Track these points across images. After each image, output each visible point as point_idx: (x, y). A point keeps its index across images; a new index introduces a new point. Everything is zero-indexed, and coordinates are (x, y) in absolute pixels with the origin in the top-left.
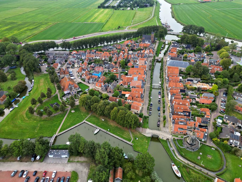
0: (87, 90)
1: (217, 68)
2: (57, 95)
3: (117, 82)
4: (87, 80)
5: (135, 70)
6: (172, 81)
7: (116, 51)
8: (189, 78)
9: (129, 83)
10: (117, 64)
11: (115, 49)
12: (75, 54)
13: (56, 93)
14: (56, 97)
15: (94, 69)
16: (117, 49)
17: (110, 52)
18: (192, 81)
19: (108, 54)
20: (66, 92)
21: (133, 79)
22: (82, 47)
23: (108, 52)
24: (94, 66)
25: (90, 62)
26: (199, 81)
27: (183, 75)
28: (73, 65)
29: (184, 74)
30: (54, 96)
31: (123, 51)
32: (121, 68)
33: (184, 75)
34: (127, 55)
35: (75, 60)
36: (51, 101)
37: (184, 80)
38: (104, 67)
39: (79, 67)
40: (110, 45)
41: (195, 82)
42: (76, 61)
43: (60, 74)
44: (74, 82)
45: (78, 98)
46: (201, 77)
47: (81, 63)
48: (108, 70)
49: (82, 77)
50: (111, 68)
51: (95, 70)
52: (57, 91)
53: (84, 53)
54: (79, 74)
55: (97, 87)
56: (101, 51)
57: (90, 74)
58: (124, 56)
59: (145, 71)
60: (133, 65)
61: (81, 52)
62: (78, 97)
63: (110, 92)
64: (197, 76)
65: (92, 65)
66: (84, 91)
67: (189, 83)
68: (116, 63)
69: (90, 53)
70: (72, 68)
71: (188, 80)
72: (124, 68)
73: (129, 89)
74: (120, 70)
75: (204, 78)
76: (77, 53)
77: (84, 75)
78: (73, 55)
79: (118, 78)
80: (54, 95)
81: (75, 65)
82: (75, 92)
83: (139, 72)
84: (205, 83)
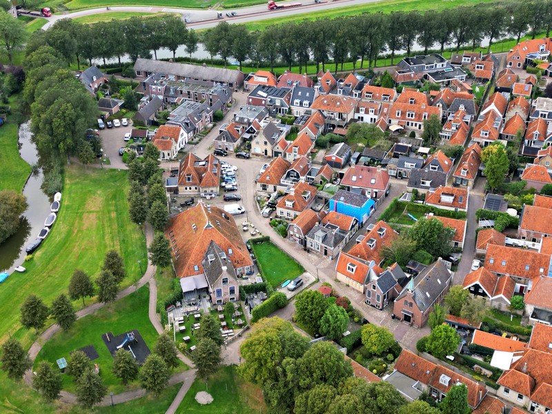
0: (292, 286)
2: (145, 289)
3: (455, 265)
4: (296, 230)
7: (463, 89)
9: (518, 286)
10: (466, 165)
11: (458, 78)
12: (263, 87)
13: (142, 281)
14: (140, 300)
15: (341, 176)
16: (470, 77)
17: (433, 93)
19: (424, 105)
20: (187, 284)
21: (547, 264)
22: (300, 55)
23: (424, 94)
24: (343, 159)
25: (327, 137)
28: (247, 144)
30: (133, 295)
31: (502, 90)
32: (484, 185)
34: (524, 116)
35: (260, 117)
36: (115, 319)
38: (393, 173)
39: (269, 153)
40: (438, 56)
42: (262, 124)
43: (180, 184)
44: (233, 233)
45: (240, 326)
47: (283, 136)
48: (411, 189)
49: (279, 210)
50: (428, 183)
51: (344, 182)
52: (152, 269)
53: (305, 85)
54: (264, 194)
55: (341, 277)
56: (391, 83)
57: (318, 199)
58: (506, 124)
61: (293, 78)
62: (240, 321)
63: (407, 318)
65: (335, 153)
66: (274, 288)
68: (456, 155)
69: (333, 88)
70: (238, 156)
72: (498, 188)
73: (517, 317)
74: (475, 195)
76: (272, 84)
77: (289, 204)
78: (254, 93)
79: (461, 245)
80: (132, 289)
81: (253, 143)
82: (232, 291)
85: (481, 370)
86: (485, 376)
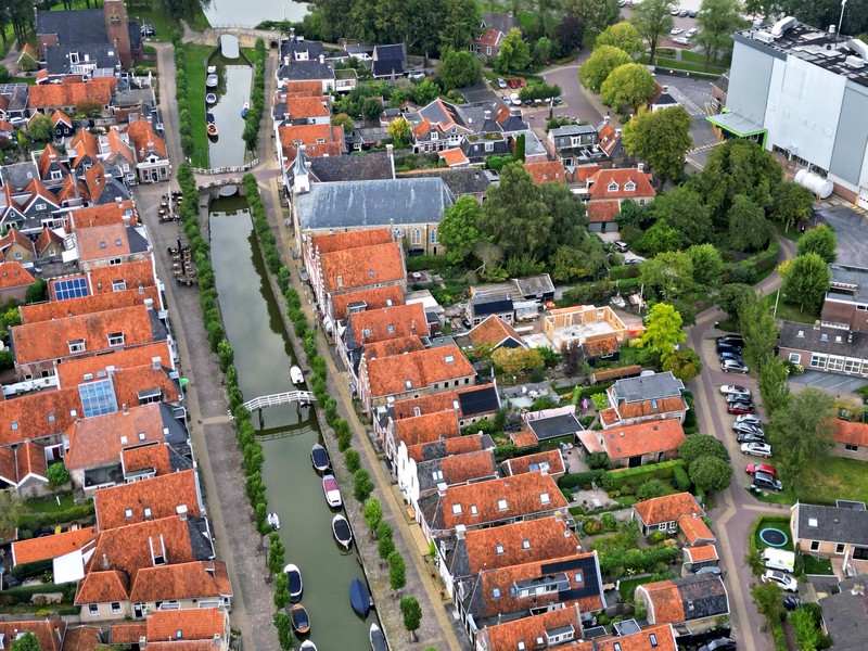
1: (621, 180)
5: (67, 320)
6: (379, 346)
8: (479, 293)
9: (49, 449)
18: (505, 306)
21: (77, 401)
26: (548, 297)
27: (429, 278)
29: (438, 265)
33: (438, 278)
37: (451, 312)
41: (526, 308)
46: (550, 269)
59: (156, 310)
60: (34, 282)
64: (528, 262)
67: (493, 331)
71: (481, 309)
73: (66, 495)
75: (574, 270)
83: (107, 331)
84: (589, 302)
85: (45, 598)
86: (54, 603)
